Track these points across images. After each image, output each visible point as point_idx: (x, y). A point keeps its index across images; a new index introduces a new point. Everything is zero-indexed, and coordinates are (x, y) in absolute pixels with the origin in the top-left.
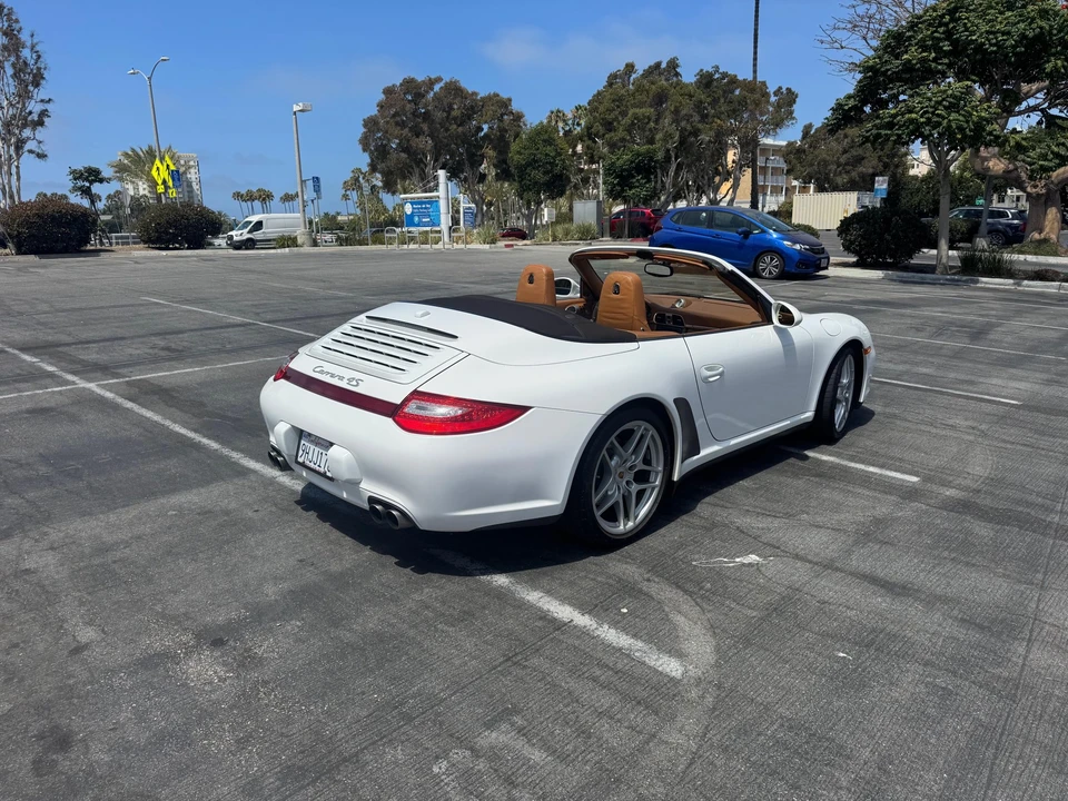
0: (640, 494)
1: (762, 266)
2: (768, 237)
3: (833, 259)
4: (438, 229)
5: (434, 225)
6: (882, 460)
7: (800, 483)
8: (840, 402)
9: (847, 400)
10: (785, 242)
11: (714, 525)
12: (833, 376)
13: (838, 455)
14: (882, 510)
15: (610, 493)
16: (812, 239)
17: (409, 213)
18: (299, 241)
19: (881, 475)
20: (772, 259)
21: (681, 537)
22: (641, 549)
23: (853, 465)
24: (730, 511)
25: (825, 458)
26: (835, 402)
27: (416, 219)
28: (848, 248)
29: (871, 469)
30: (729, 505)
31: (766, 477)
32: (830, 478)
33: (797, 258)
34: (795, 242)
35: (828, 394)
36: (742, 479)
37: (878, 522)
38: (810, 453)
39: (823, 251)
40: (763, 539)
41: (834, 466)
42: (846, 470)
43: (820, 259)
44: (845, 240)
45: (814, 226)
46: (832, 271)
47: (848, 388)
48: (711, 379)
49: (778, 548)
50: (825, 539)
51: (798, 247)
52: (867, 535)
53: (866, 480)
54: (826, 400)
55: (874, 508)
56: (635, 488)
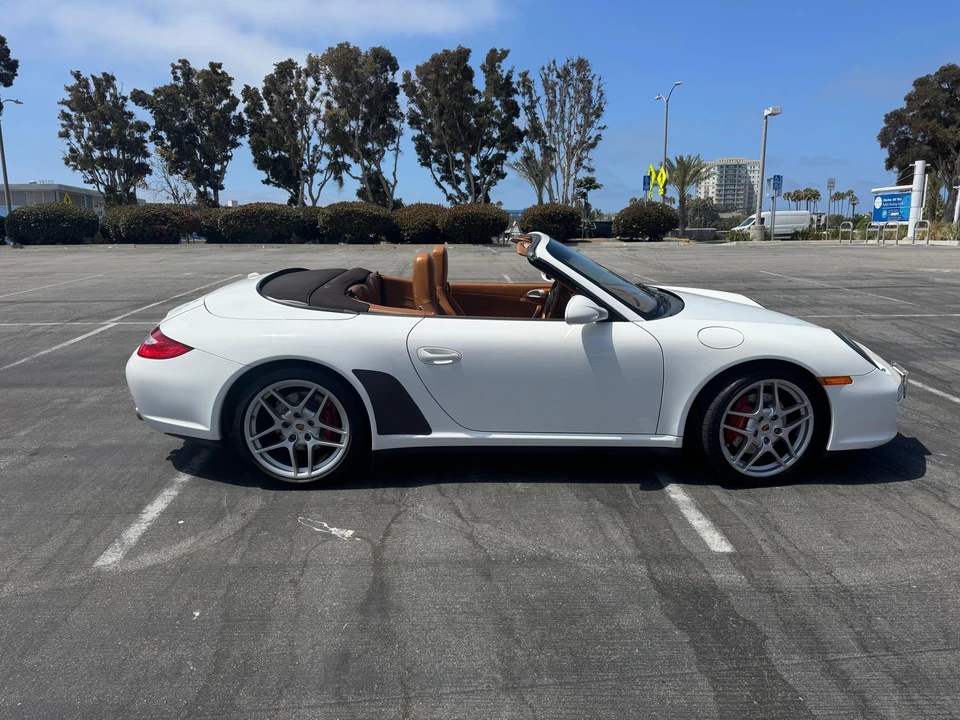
4: (905, 223)
5: (902, 219)
6: (743, 521)
17: (878, 207)
18: (751, 236)
19: (691, 531)
23: (688, 511)
25: (678, 495)
27: (885, 213)
38: (672, 487)
41: (662, 505)
42: (665, 512)
48: (436, 362)
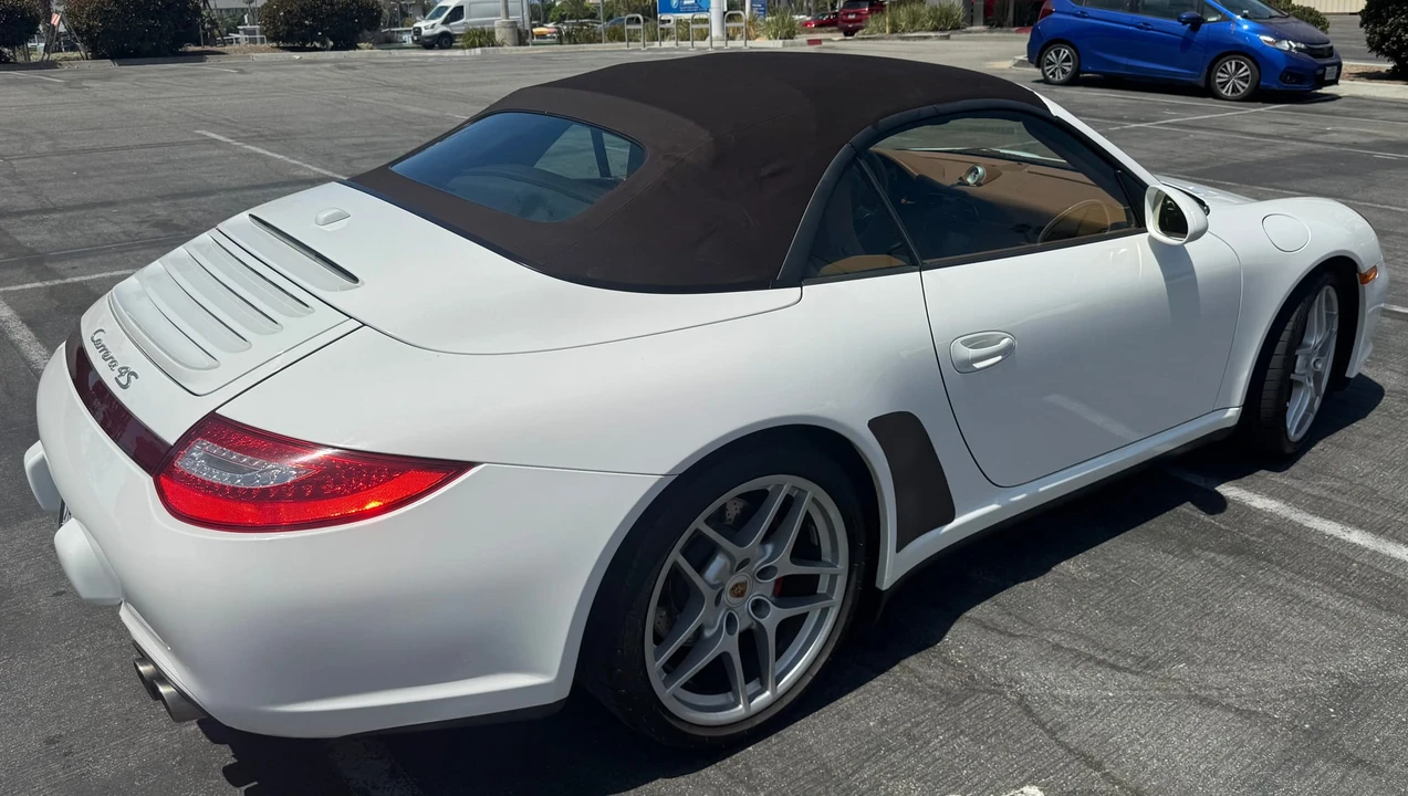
0: (788, 630)
1: (1220, 77)
2: (1233, 27)
3: (1348, 65)
4: (704, 16)
5: (700, 10)
6: (1384, 513)
7: (1189, 570)
8: (1300, 384)
9: (1317, 377)
10: (1263, 38)
11: (971, 687)
12: (1285, 336)
13: (1288, 496)
14: (1362, 659)
15: (708, 634)
16: (1316, 32)
18: (498, 37)
19: (1375, 554)
20: (1239, 66)
21: (883, 722)
22: (780, 754)
23: (1316, 523)
24: (1019, 645)
25: (1259, 502)
26: (1287, 388)
27: (674, 2)
28: (1377, 47)
29: (1356, 537)
30: (1019, 628)
31: (1124, 552)
32: (1258, 557)
33: (1282, 65)
34: (1279, 38)
35: (1273, 374)
36: (1067, 557)
37: (1349, 692)
38: (1227, 490)
39: (1330, 52)
40: (1071, 738)
41: (1277, 526)
42: (1298, 534)
43: (1324, 67)
44: (1372, 32)
45: (1317, 9)
46: (1344, 88)
47: (1322, 352)
48: (978, 365)
49: (1098, 766)
50: (1214, 742)
51: (1285, 45)
52: (1316, 734)
53: (1338, 566)
54: (1267, 386)
55: (1345, 648)
56: (773, 618)
